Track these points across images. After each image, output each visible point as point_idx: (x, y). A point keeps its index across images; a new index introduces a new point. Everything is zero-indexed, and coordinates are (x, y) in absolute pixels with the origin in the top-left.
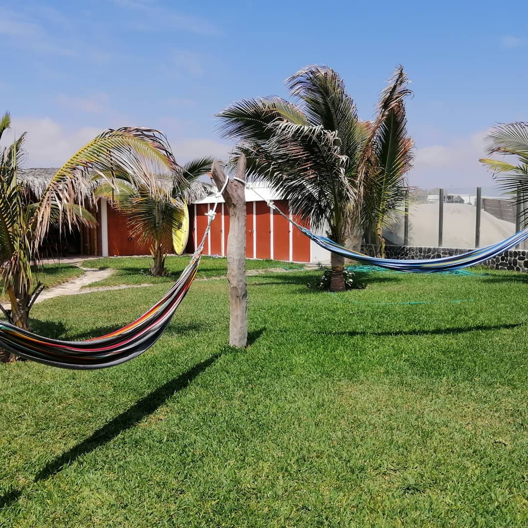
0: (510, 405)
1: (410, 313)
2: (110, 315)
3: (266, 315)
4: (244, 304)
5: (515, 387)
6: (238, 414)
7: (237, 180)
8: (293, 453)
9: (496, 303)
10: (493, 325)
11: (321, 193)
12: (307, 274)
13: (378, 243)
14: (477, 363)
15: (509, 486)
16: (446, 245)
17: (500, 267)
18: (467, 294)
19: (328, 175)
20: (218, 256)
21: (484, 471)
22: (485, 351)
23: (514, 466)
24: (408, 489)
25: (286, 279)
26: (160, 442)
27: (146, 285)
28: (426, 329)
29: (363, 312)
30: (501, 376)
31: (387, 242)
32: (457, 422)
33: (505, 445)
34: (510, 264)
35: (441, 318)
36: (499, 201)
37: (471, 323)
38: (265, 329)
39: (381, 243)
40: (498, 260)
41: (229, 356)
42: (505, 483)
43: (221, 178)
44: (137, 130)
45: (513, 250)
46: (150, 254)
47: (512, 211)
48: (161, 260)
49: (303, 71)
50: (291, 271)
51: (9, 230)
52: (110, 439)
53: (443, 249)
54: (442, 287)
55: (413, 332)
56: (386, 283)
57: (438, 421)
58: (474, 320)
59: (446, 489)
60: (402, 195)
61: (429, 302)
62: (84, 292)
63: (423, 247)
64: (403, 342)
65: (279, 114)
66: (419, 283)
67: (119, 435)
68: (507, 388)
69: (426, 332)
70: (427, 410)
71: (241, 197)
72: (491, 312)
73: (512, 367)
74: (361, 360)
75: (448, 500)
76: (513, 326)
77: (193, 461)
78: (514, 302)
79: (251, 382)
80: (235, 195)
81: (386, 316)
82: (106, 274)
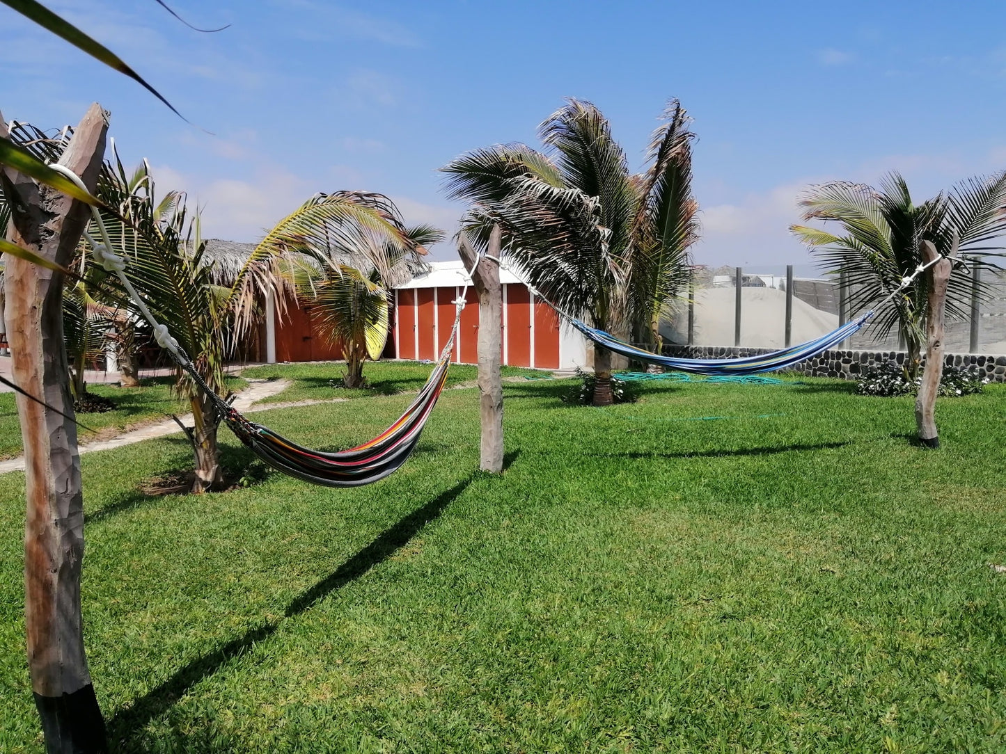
0: (838, 532)
1: (705, 429)
2: (309, 437)
3: (518, 435)
4: (499, 417)
5: (843, 514)
6: (509, 545)
7: (489, 258)
8: (586, 583)
9: (816, 417)
10: (813, 444)
11: (581, 274)
12: (558, 384)
13: (653, 341)
14: (796, 488)
15: (840, 612)
16: (745, 344)
17: (818, 373)
18: (777, 408)
19: (590, 250)
20: (429, 362)
21: (811, 597)
22: (805, 474)
23: (845, 593)
24: (724, 617)
25: (531, 391)
26: (424, 575)
27: (340, 400)
28: (728, 448)
29: (644, 430)
30: (826, 502)
31: (665, 340)
32: (776, 551)
33: (833, 573)
34: (832, 368)
35: (745, 436)
36: (815, 284)
37: (785, 442)
38: (519, 451)
39: (657, 342)
40: (815, 364)
41: (483, 483)
42: (835, 609)
43: (470, 255)
44: (357, 195)
45: (835, 349)
46: (342, 358)
47: (832, 297)
48: (357, 366)
49: (559, 112)
50: (534, 380)
51: (193, 323)
52: (360, 574)
53: (741, 350)
54: (743, 399)
55: (711, 453)
56: (668, 394)
57: (753, 550)
58: (788, 438)
59: (768, 615)
60: (685, 276)
61: (728, 417)
62: (256, 409)
63: (714, 347)
64: (700, 465)
65: (526, 169)
66: (711, 395)
67: (371, 570)
68: (833, 515)
69: (729, 453)
70: (738, 539)
71: (495, 280)
72: (810, 429)
73: (839, 492)
74: (649, 486)
75: (771, 625)
76: (838, 445)
77: (469, 593)
78: (839, 416)
79: (516, 510)
80: (488, 277)
81: (675, 434)
82: (279, 386)
